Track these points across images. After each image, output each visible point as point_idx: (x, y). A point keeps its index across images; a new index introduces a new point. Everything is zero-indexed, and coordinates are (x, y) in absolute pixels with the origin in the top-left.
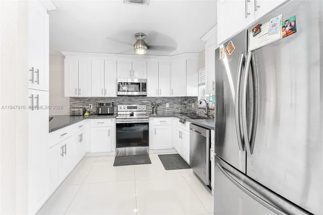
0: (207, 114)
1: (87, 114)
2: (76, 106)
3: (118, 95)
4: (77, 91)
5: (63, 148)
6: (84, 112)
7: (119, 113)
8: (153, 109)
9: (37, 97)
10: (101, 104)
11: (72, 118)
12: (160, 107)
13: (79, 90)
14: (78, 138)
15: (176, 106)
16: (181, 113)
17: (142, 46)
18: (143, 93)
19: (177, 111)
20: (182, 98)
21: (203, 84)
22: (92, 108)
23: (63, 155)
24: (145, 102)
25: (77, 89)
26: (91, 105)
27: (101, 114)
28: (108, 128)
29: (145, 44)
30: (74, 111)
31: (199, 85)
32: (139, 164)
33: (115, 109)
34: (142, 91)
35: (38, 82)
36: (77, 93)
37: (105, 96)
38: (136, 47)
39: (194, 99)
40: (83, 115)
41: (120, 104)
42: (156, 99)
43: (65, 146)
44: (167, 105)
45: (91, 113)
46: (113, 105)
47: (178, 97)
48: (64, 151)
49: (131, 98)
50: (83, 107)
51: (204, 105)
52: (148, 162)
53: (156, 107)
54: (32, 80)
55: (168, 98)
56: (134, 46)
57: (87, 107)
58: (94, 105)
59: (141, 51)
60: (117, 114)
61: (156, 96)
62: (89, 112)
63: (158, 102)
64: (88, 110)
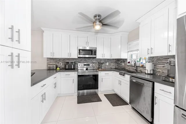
0: (136, 70)
1: (58, 69)
2: (51, 63)
3: (78, 57)
4: (52, 54)
5: (43, 96)
6: (57, 67)
7: (78, 68)
8: (99, 66)
9: (18, 56)
10: (68, 63)
11: (48, 71)
12: (103, 65)
13: (53, 53)
14: (54, 86)
15: (112, 64)
16: (117, 69)
17: (99, 24)
19: (113, 67)
20: (116, 59)
22: (61, 65)
23: (43, 101)
24: (94, 61)
25: (52, 52)
26: (61, 63)
27: (68, 69)
28: (72, 78)
30: (50, 67)
31: (128, 52)
32: (93, 102)
33: (76, 66)
34: (94, 55)
35: (19, 41)
36: (52, 55)
37: (70, 58)
38: (94, 24)
39: (124, 60)
40: (56, 69)
41: (80, 62)
42: (101, 60)
43: (45, 94)
44: (107, 64)
45: (61, 68)
46: (75, 63)
47: (113, 59)
48: (44, 98)
49: (86, 59)
50: (55, 64)
52: (99, 100)
53: (101, 65)
54: (12, 39)
55: (108, 59)
56: (94, 23)
57: (58, 64)
58: (62, 63)
59: (98, 27)
60: (77, 69)
61: (102, 58)
62: (59, 67)
63: (102, 62)
64: (59, 66)
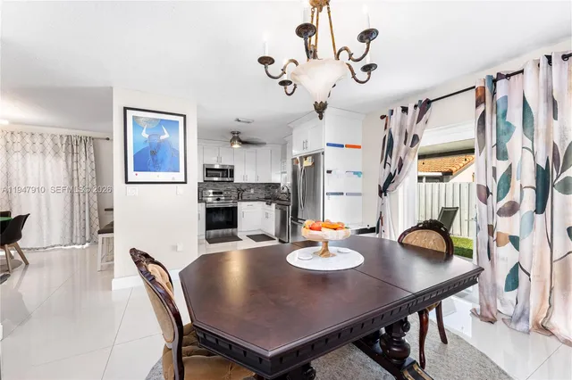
0: (288, 198)
3: (205, 181)
8: (239, 195)
12: (246, 192)
15: (260, 191)
16: (266, 198)
17: (238, 143)
18: (230, 179)
19: (262, 197)
20: (266, 184)
21: (285, 173)
24: (230, 187)
29: (240, 141)
31: (282, 173)
34: (230, 177)
38: (232, 143)
39: (277, 185)
41: (205, 189)
42: (241, 184)
44: (252, 191)
47: (262, 183)
49: (215, 183)
51: (285, 190)
53: (242, 192)
55: (253, 184)
56: (231, 141)
59: (236, 146)
63: (243, 188)
